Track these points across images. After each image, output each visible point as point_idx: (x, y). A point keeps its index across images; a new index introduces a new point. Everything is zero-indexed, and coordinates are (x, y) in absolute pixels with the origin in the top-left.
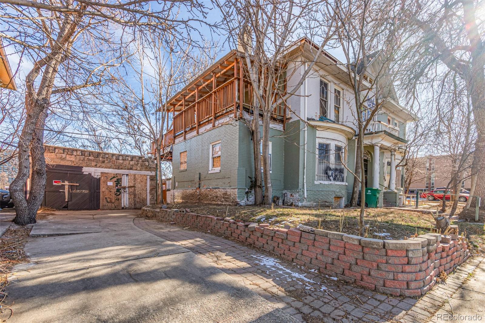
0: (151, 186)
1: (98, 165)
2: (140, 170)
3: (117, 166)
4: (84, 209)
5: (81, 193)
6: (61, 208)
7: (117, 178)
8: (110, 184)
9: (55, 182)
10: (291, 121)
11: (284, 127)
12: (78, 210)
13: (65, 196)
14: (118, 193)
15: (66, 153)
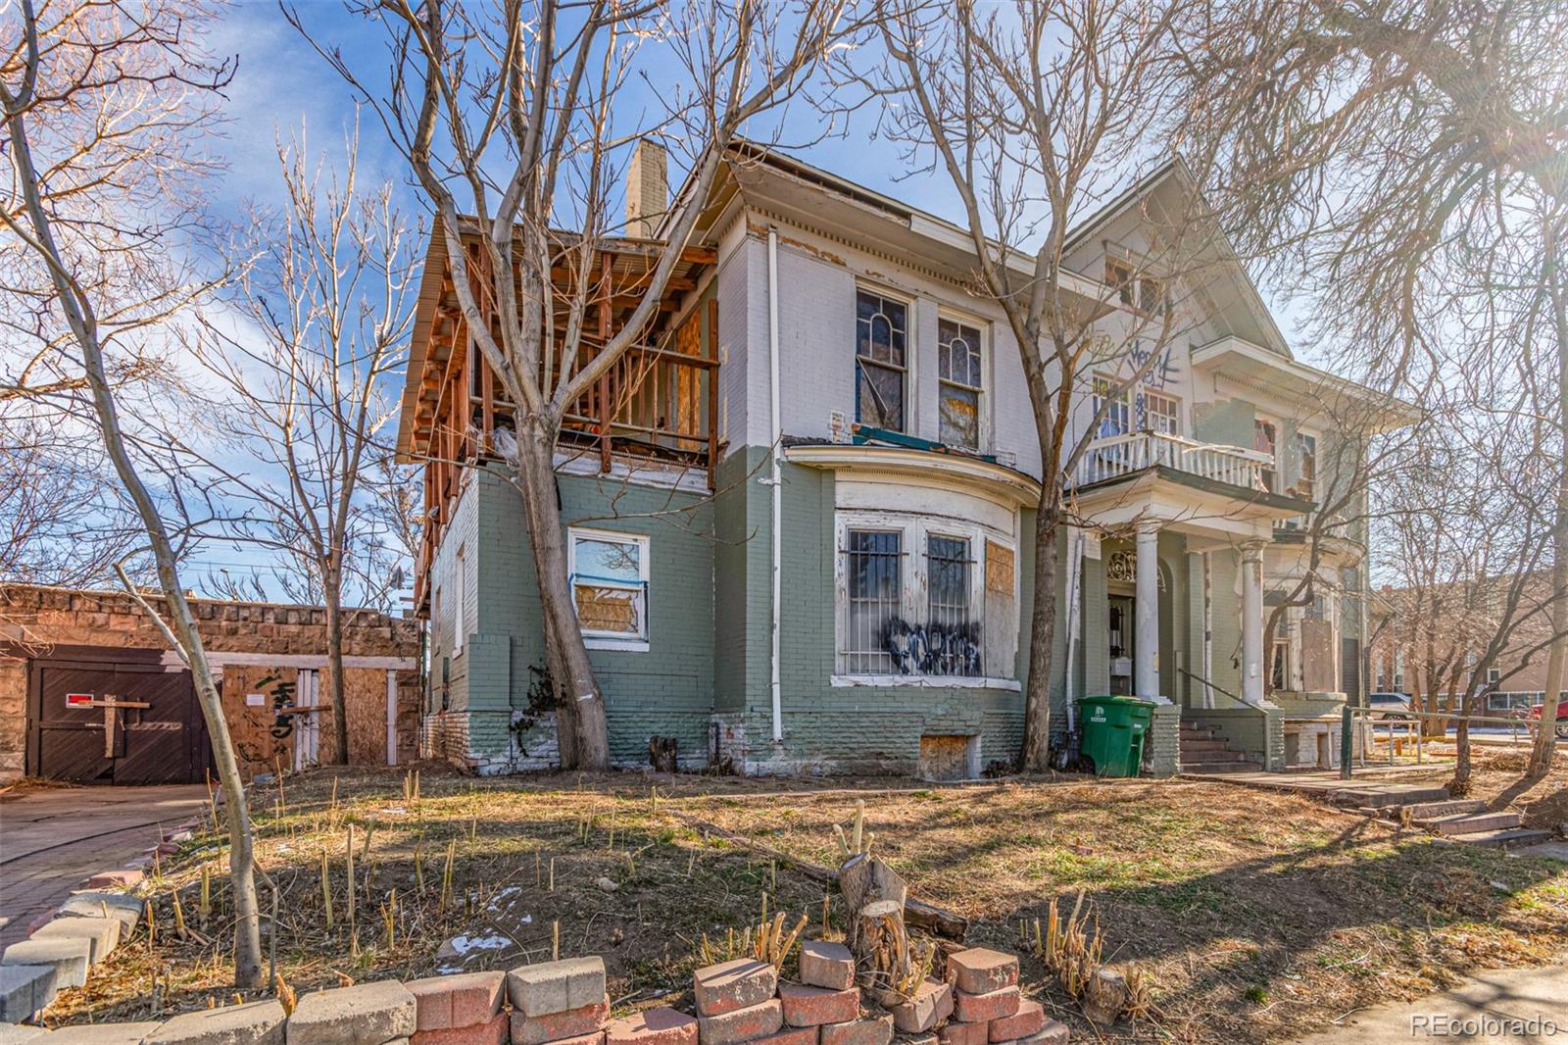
0: (400, 702)
1: (215, 643)
2: (362, 655)
3: (281, 642)
4: (165, 783)
5: (158, 731)
6: (91, 778)
7: (279, 681)
8: (256, 700)
9: (73, 700)
10: (728, 453)
11: (711, 478)
12: (144, 784)
13: (104, 743)
14: (284, 730)
15: (106, 610)
